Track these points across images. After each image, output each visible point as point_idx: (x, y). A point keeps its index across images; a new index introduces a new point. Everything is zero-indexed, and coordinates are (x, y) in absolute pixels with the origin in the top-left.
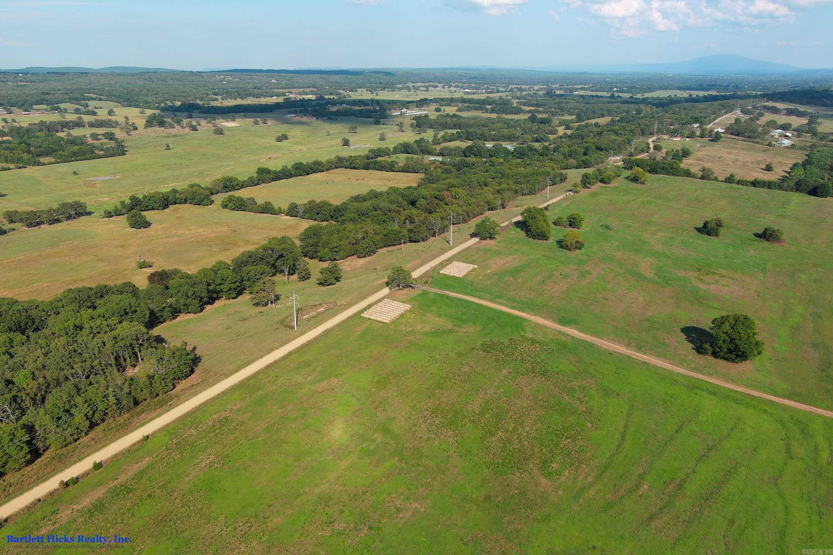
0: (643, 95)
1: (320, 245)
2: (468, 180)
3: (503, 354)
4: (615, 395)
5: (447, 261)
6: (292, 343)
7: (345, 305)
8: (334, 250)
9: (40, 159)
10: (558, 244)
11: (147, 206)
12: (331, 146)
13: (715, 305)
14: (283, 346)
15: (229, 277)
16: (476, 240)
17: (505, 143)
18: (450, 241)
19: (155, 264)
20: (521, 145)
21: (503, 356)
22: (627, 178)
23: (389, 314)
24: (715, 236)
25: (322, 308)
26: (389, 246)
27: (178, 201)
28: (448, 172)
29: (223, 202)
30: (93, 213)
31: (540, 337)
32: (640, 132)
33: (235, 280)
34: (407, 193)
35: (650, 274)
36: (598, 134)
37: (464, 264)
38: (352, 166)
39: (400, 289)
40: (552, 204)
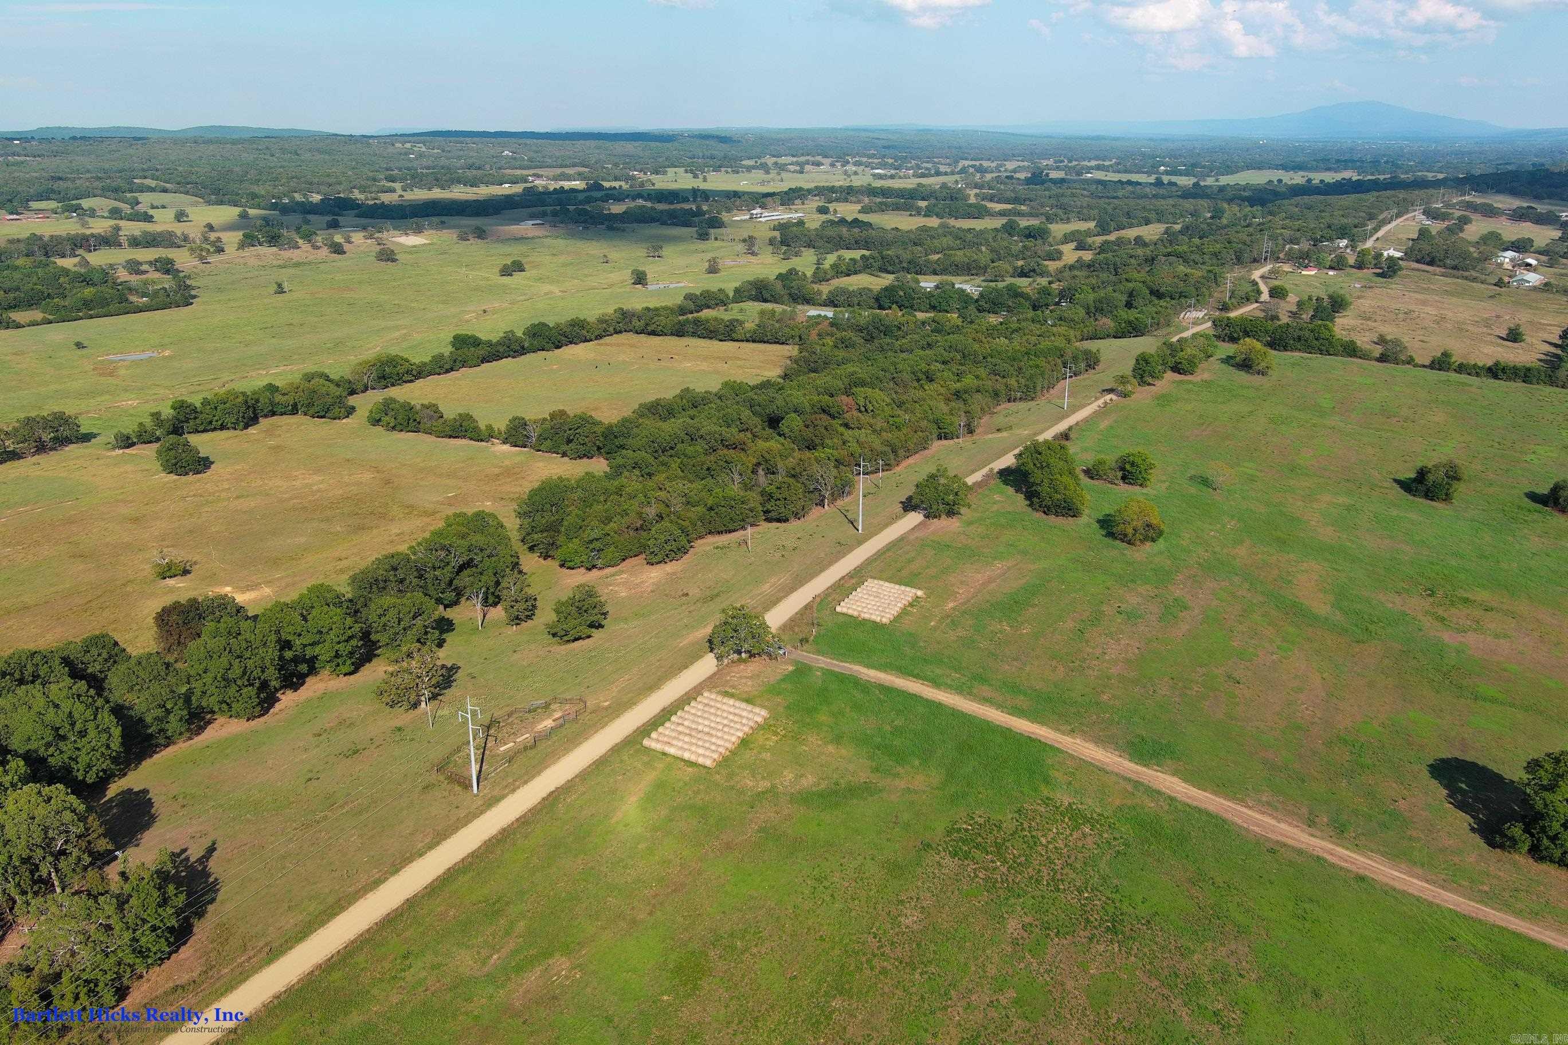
0: (1217, 180)
1: (563, 529)
2: (892, 368)
3: (1003, 864)
4: (1308, 996)
5: (852, 577)
6: (463, 833)
7: (606, 708)
8: (591, 546)
10: (1102, 527)
11: (211, 422)
12: (611, 286)
13: (1492, 692)
14: (438, 843)
15: (334, 626)
16: (915, 518)
17: (960, 279)
18: (857, 520)
19: (198, 566)
20: (991, 284)
21: (1004, 869)
22: (1228, 360)
23: (714, 740)
24: (1445, 500)
25: (549, 717)
26: (720, 533)
27: (279, 409)
28: (846, 344)
29: (371, 412)
30: (94, 436)
31: (1090, 802)
32: (1234, 257)
33: (349, 633)
34: (760, 398)
35: (1321, 607)
36: (1146, 260)
37: (892, 585)
38: (650, 329)
39: (741, 661)
40: (1077, 424)
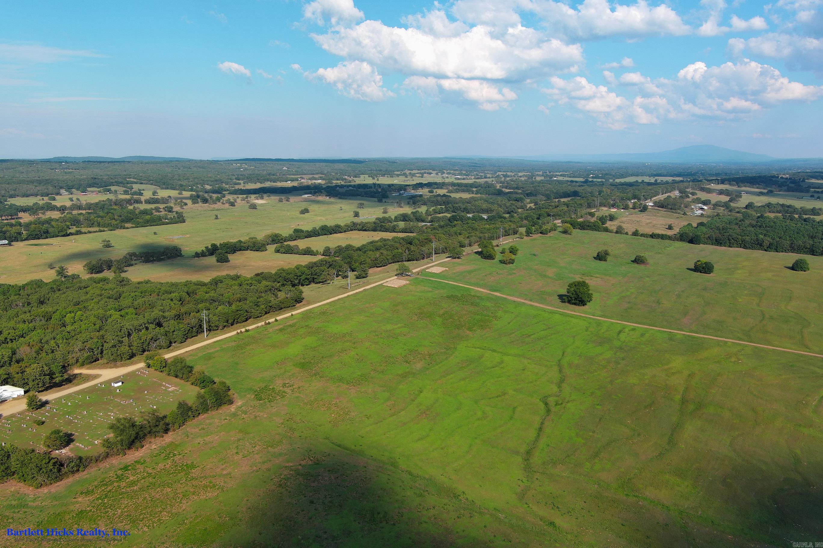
2: (448, 232)
3: (457, 299)
4: (510, 313)
5: (431, 267)
9: (125, 224)
10: (500, 262)
11: (225, 251)
12: (345, 218)
16: (449, 259)
17: (483, 214)
18: (433, 260)
22: (559, 232)
23: (398, 285)
24: (603, 260)
26: (396, 262)
27: (243, 248)
29: (274, 249)
31: (478, 295)
34: (405, 239)
35: (552, 275)
37: (441, 268)
38: (364, 229)
39: (403, 276)
40: (502, 244)
